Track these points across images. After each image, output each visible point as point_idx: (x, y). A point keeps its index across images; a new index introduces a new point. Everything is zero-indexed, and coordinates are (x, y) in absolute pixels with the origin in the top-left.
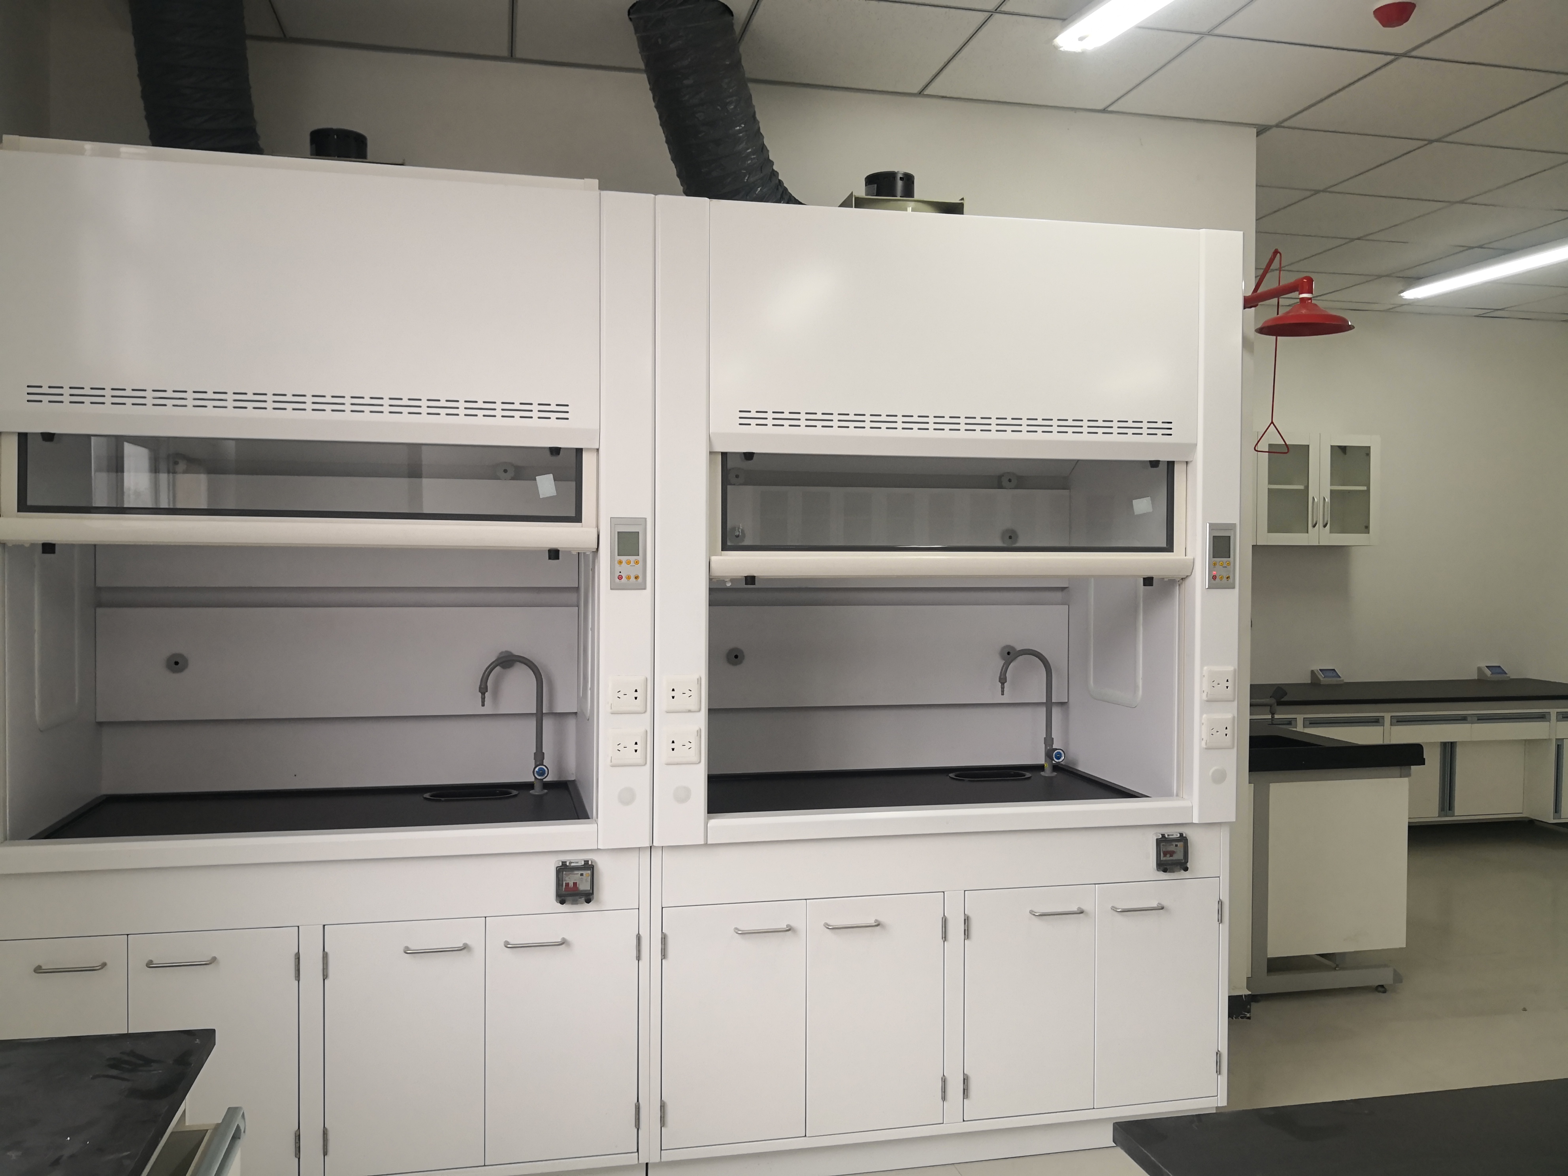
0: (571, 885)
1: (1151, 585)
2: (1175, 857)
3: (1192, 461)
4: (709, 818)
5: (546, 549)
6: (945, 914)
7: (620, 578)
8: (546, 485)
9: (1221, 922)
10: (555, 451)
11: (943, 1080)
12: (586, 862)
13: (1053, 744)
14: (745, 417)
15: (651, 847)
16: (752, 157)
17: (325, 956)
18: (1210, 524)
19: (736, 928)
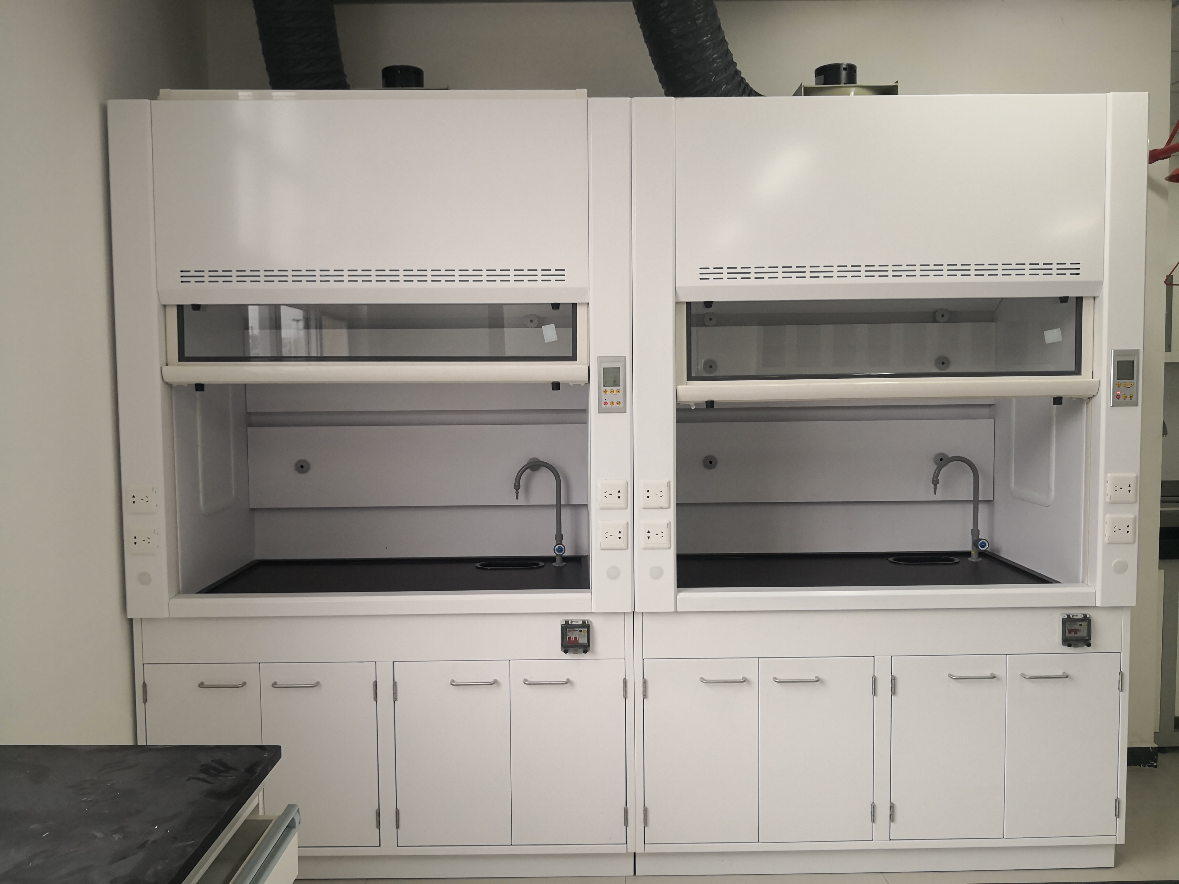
0: (573, 639)
1: (1061, 403)
2: (1079, 634)
3: (1099, 296)
4: (678, 592)
5: (550, 382)
6: (875, 675)
7: (606, 404)
8: (550, 332)
9: (1122, 691)
10: (556, 306)
11: (873, 807)
12: (584, 622)
13: (979, 535)
14: (705, 273)
15: (633, 612)
16: (718, 61)
17: (395, 684)
18: (1114, 351)
19: (702, 678)
